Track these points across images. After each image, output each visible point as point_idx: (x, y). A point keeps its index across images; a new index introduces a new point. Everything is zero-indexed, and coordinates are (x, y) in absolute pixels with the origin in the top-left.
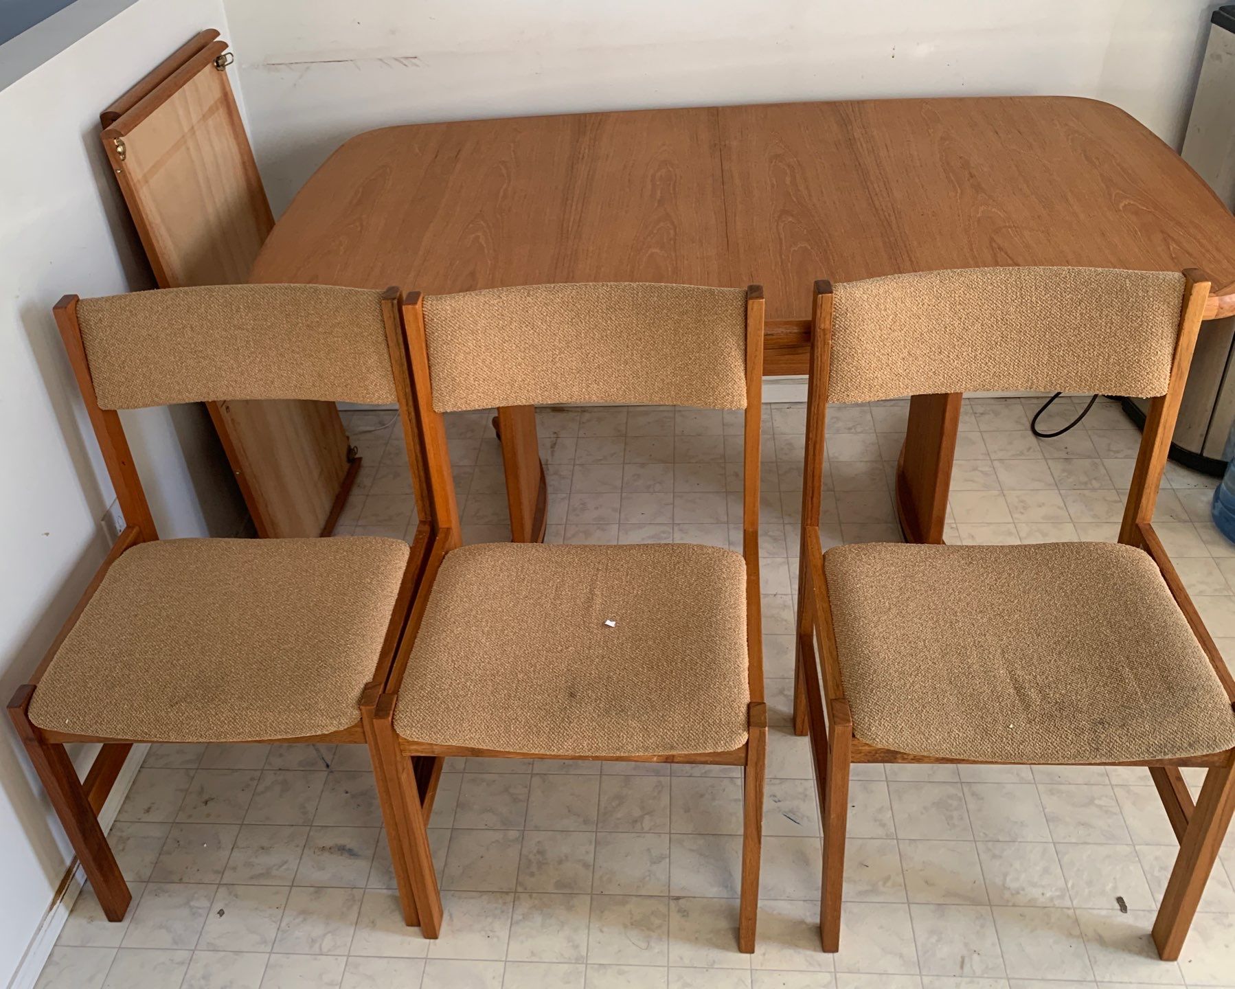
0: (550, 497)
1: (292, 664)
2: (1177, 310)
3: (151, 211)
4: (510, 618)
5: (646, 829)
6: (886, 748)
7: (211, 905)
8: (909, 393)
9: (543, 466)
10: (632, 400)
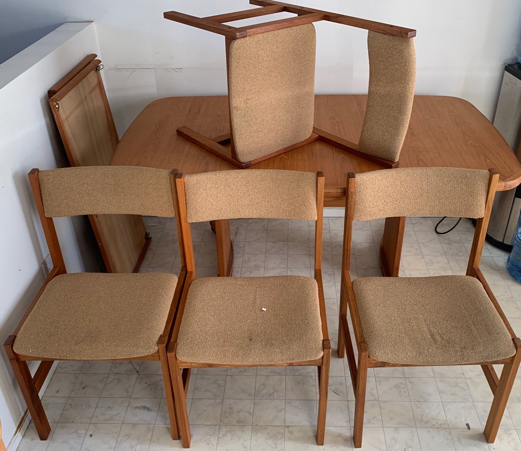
0: (235, 256)
1: (129, 327)
2: (487, 185)
3: (68, 132)
4: (222, 309)
5: (275, 398)
6: (382, 361)
7: (87, 432)
8: (385, 217)
9: (232, 242)
10: (270, 216)
